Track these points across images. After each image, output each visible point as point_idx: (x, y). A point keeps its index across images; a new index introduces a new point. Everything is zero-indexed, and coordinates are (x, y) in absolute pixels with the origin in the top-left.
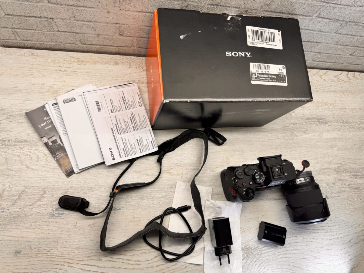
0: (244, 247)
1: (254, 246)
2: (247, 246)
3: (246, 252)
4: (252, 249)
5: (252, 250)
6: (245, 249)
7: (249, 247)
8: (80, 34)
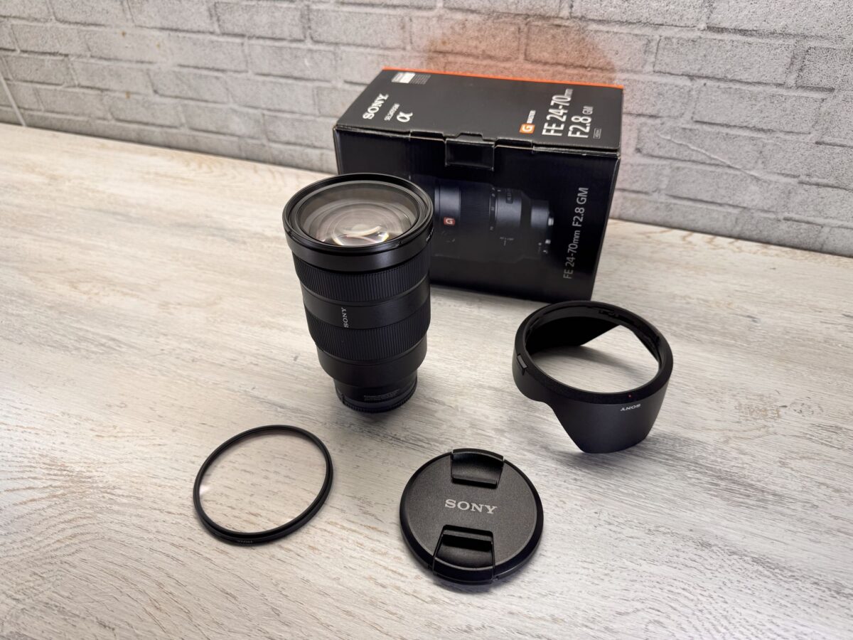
0: (78, 469)
1: (105, 481)
2: (88, 471)
3: (71, 484)
6: (76, 476)
7: (90, 477)
8: (106, 93)
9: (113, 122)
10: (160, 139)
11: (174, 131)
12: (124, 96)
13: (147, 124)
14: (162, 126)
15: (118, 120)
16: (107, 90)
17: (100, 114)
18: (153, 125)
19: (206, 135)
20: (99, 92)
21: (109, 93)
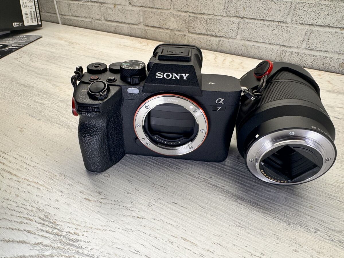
0: (67, 230)
1: (90, 248)
2: (75, 234)
3: (59, 245)
4: (80, 251)
5: (78, 253)
6: (64, 237)
7: (77, 241)
8: (103, 5)
9: (104, 22)
10: (126, 31)
11: (135, 26)
12: (112, 6)
13: (121, 23)
14: (129, 24)
15: (107, 20)
16: (104, 3)
17: (98, 17)
18: (125, 23)
19: (152, 29)
20: (100, 4)
21: (105, 5)
